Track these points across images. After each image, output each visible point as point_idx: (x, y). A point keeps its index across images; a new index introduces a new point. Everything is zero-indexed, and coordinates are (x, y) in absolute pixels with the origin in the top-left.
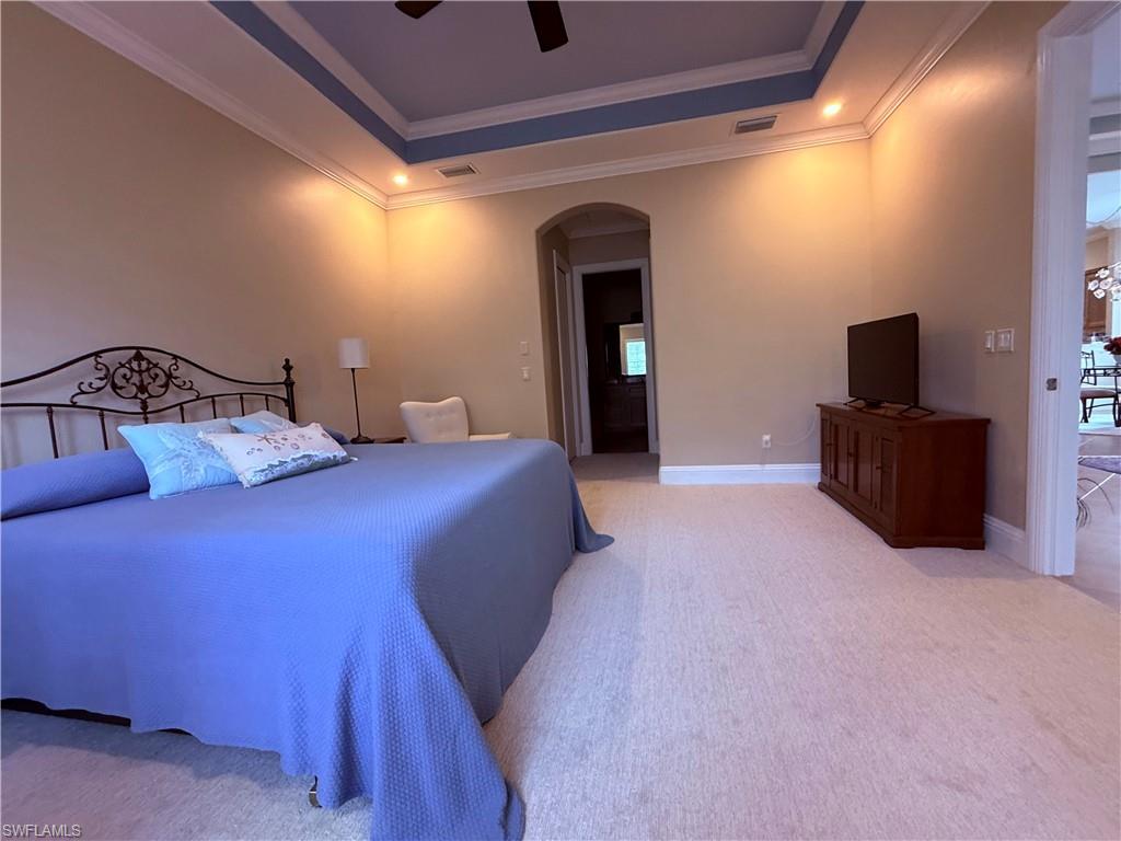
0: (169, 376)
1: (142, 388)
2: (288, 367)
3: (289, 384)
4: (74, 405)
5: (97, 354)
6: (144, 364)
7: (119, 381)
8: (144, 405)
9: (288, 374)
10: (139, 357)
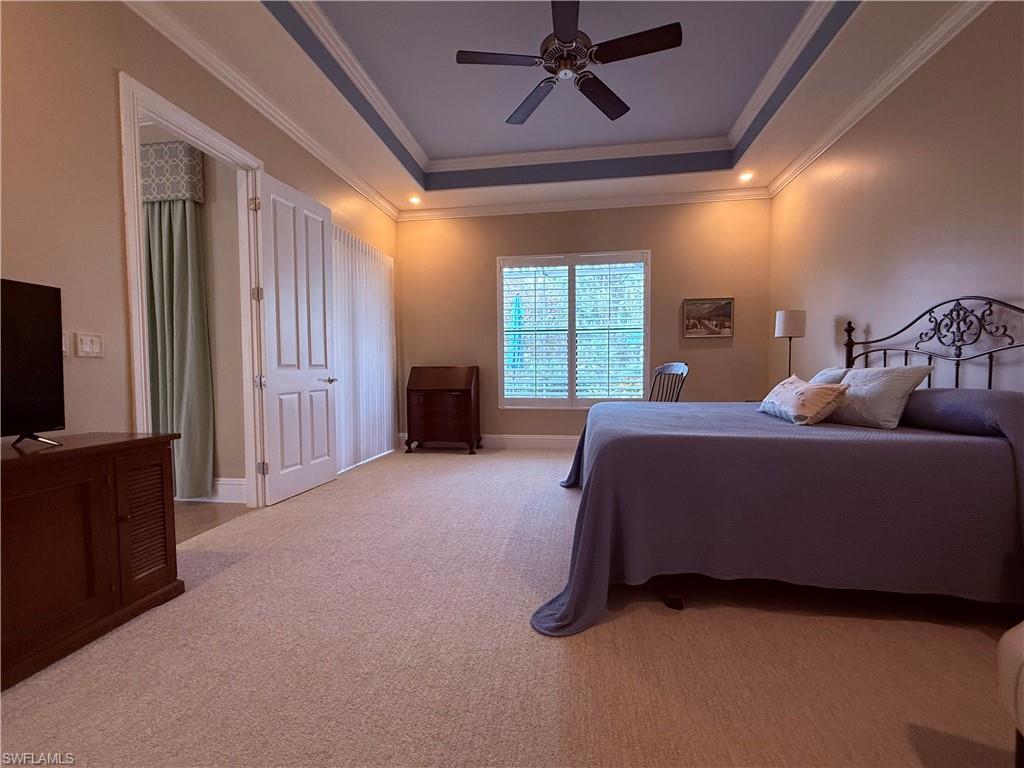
0: (982, 323)
5: (930, 311)
6: (962, 314)
7: (942, 330)
10: (957, 307)
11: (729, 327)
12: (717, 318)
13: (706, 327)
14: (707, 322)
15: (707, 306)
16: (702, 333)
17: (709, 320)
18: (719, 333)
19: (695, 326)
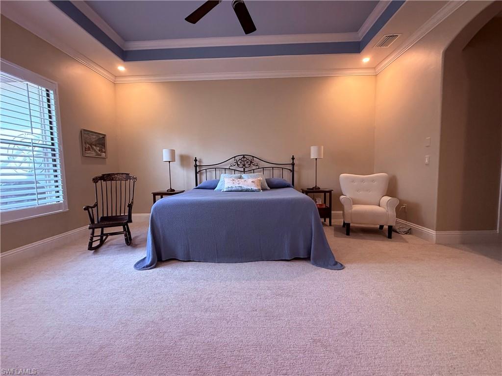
0: (251, 162)
1: (244, 165)
2: (293, 159)
3: (293, 164)
4: (229, 169)
5: (235, 157)
6: (245, 159)
7: (239, 163)
8: (244, 170)
9: (293, 161)
10: (244, 157)
11: (105, 152)
12: (99, 146)
13: (95, 150)
14: (95, 147)
15: (94, 137)
16: (93, 154)
17: (95, 146)
18: (100, 155)
19: (89, 149)
